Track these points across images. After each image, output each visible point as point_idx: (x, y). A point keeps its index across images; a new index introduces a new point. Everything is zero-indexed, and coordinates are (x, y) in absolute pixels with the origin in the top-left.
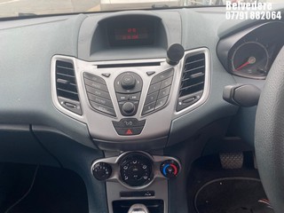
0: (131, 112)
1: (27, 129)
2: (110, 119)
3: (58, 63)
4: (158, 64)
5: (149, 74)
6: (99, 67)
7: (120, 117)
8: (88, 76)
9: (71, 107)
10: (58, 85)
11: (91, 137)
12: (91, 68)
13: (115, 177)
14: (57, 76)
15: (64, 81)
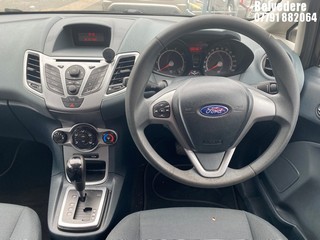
0: (74, 92)
1: (5, 104)
2: (60, 96)
3: (30, 56)
4: (99, 61)
5: (91, 68)
6: (57, 60)
7: (67, 95)
8: (48, 66)
9: (35, 87)
10: (28, 72)
11: (48, 108)
12: (52, 61)
13: (70, 142)
14: (28, 66)
15: (32, 69)
